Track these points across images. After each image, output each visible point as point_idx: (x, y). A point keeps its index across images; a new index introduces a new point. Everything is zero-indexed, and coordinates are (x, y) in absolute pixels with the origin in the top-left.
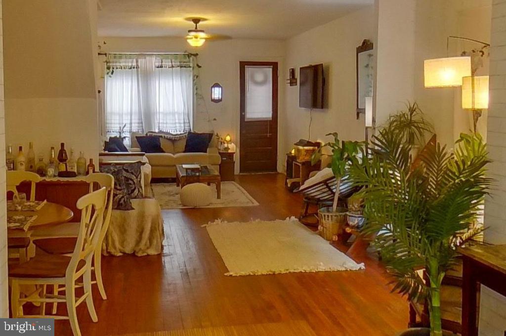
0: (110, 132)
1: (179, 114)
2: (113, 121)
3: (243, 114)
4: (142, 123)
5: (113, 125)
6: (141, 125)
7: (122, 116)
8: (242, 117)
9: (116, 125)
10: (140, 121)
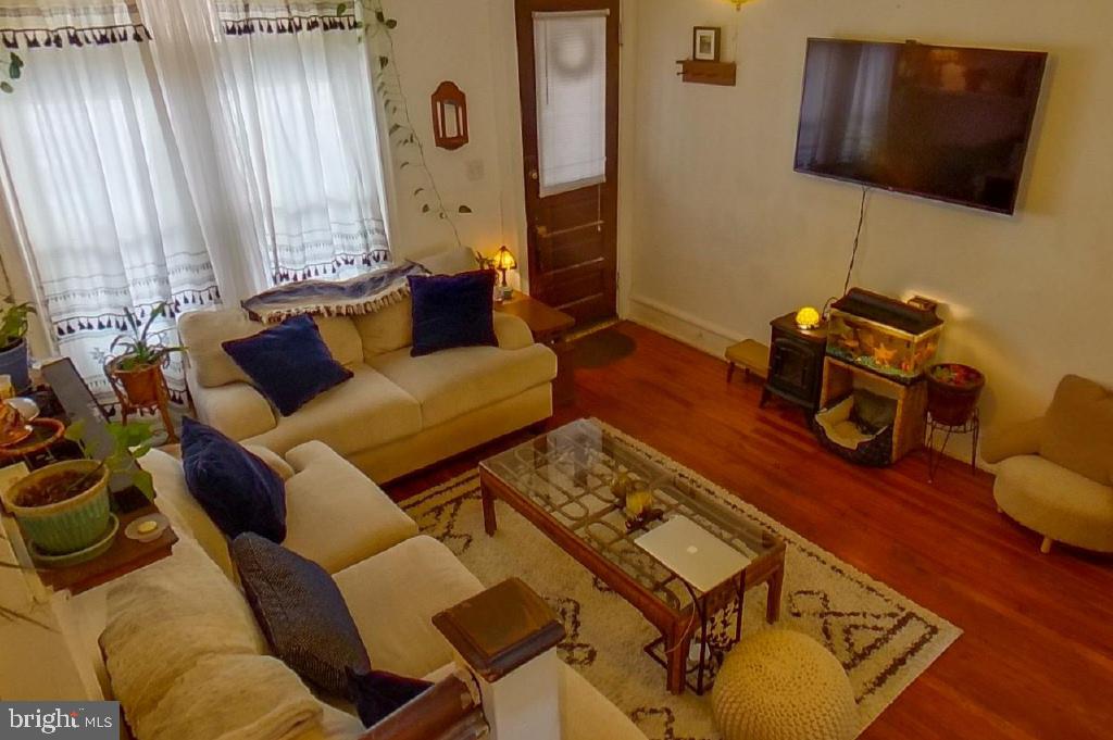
0: (70, 330)
1: (342, 206)
2: (73, 285)
3: (534, 175)
4: (208, 266)
5: (77, 300)
6: (204, 273)
7: (118, 256)
8: (532, 185)
9: (92, 301)
10: (200, 261)
